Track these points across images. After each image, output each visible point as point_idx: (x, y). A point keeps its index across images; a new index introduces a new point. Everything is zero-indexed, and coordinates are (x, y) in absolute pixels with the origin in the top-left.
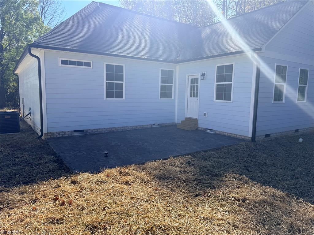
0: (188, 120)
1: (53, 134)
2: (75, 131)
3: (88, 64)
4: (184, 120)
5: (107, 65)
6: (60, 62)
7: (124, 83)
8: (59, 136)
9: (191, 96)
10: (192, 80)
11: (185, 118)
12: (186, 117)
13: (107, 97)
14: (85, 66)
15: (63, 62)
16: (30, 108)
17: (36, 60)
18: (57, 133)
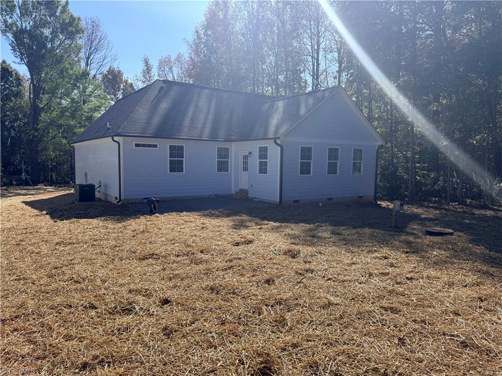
0: (241, 190)
1: (128, 200)
2: (144, 199)
3: (155, 146)
4: (238, 191)
5: (170, 146)
6: (134, 145)
7: (184, 159)
8: (132, 202)
9: (244, 170)
10: (244, 156)
11: (240, 190)
12: (240, 188)
13: (170, 172)
14: (153, 147)
15: (137, 145)
16: (100, 182)
17: (117, 144)
18: (131, 199)
